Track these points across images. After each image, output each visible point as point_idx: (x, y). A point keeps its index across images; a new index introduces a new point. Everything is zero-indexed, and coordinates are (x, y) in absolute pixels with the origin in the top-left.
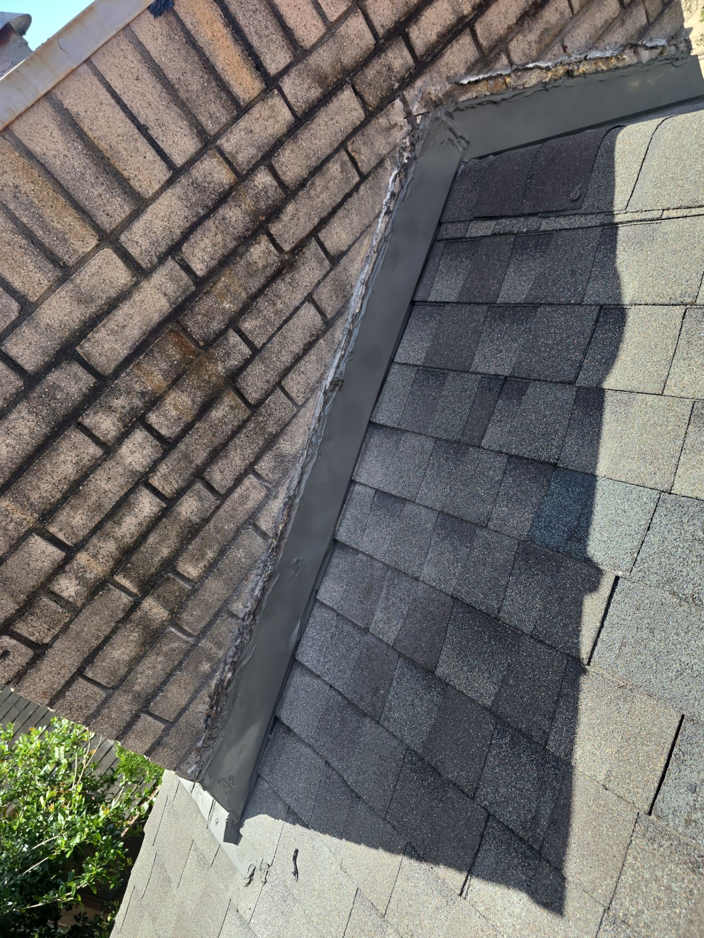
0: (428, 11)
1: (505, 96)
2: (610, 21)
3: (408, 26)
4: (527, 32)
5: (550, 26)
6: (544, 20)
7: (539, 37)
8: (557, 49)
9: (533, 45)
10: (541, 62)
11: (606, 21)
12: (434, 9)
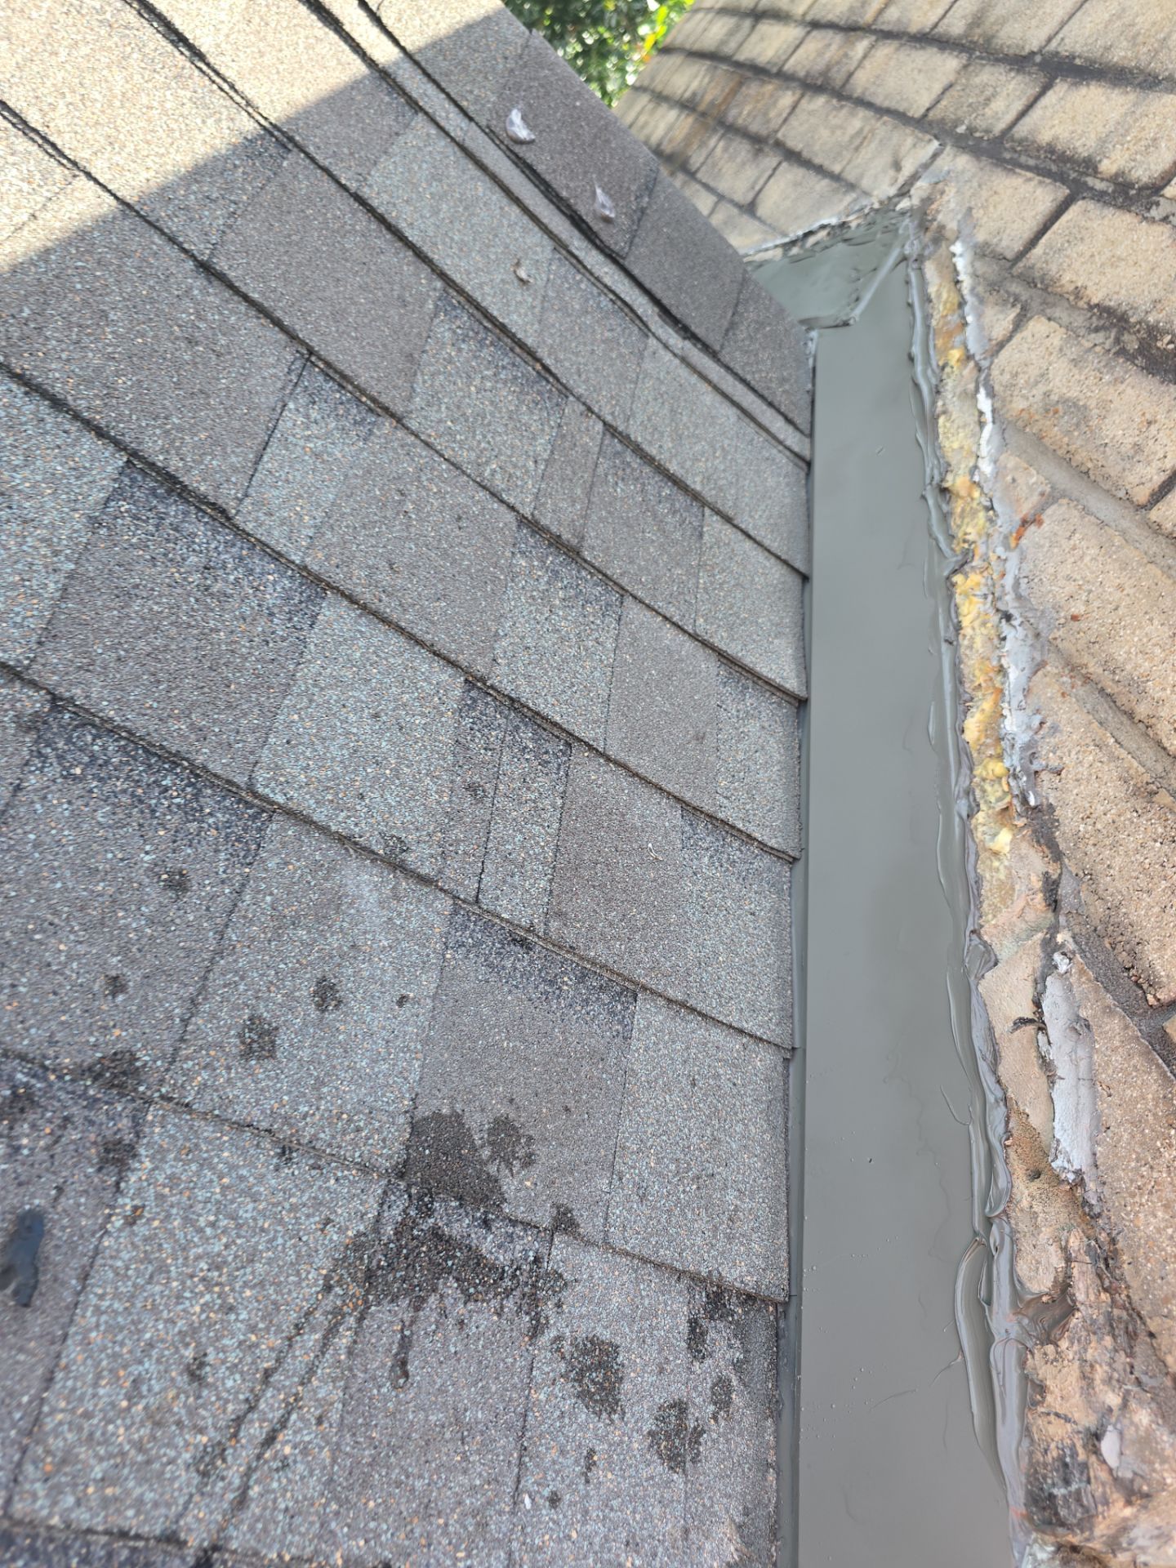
0: (1100, 90)
1: (919, 368)
2: (1142, 710)
3: (1065, 77)
4: (1073, 352)
5: (1094, 423)
6: (1111, 393)
7: (1064, 401)
8: (1032, 482)
9: (1041, 388)
10: (997, 439)
11: (1137, 686)
12: (1103, 99)
